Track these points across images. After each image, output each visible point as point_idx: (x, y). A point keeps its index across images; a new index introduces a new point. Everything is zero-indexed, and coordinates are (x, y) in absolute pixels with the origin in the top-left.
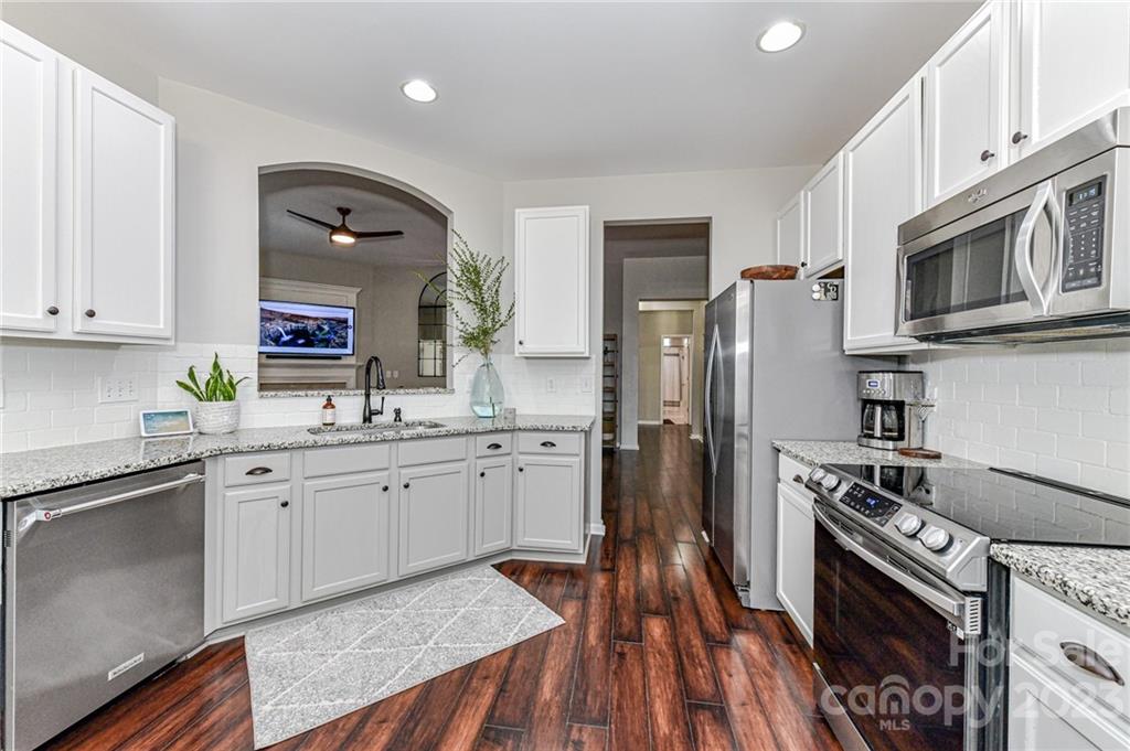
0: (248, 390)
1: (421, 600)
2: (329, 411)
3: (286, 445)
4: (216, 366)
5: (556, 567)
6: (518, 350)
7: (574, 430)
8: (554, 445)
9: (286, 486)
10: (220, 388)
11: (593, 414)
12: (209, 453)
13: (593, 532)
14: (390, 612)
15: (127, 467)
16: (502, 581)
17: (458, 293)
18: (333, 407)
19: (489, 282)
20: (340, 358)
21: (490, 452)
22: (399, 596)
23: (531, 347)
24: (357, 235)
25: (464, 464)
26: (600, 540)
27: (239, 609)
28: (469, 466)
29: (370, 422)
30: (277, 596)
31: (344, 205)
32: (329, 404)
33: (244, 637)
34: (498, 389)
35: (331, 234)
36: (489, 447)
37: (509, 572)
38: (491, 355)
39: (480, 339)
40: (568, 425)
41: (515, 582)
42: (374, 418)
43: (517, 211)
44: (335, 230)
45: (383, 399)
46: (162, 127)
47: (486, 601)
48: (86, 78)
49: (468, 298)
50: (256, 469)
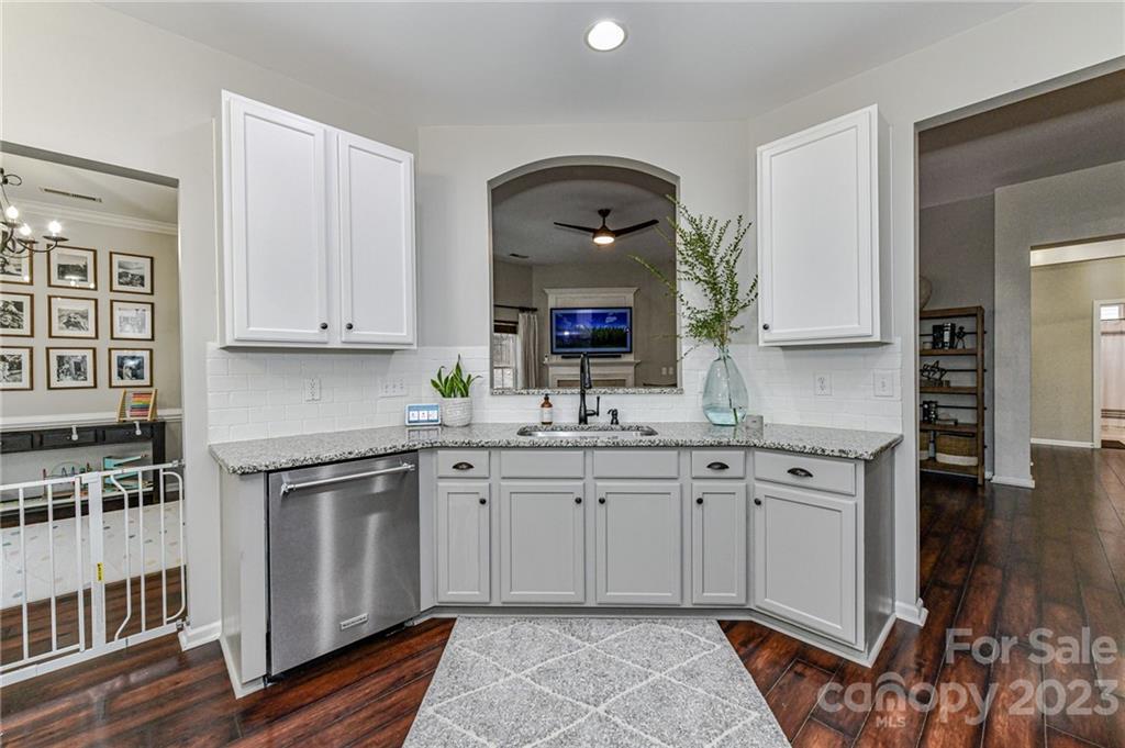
0: (480, 388)
1: (617, 640)
2: (546, 410)
3: (483, 443)
4: (458, 367)
5: (815, 656)
6: (763, 336)
7: (842, 456)
8: (811, 475)
9: (485, 484)
10: (454, 385)
11: (897, 431)
12: (421, 446)
13: (899, 615)
14: (580, 642)
15: (350, 453)
16: (724, 650)
17: (685, 272)
18: (550, 406)
19: (721, 252)
20: (620, 356)
21: (710, 473)
22: (597, 626)
23: (783, 332)
24: (616, 234)
25: (676, 484)
26: (916, 631)
27: (450, 593)
28: (681, 486)
29: (586, 423)
30: (479, 590)
31: (604, 207)
32: (547, 403)
33: (455, 619)
34: (738, 389)
35: (594, 237)
36: (709, 466)
37: (741, 639)
38: (729, 347)
39: (713, 327)
40: (832, 447)
41: (742, 658)
42: (589, 418)
43: (759, 149)
44: (596, 233)
45: (598, 398)
46: (402, 165)
47: (691, 674)
48: (347, 138)
49: (697, 277)
50: (461, 464)
